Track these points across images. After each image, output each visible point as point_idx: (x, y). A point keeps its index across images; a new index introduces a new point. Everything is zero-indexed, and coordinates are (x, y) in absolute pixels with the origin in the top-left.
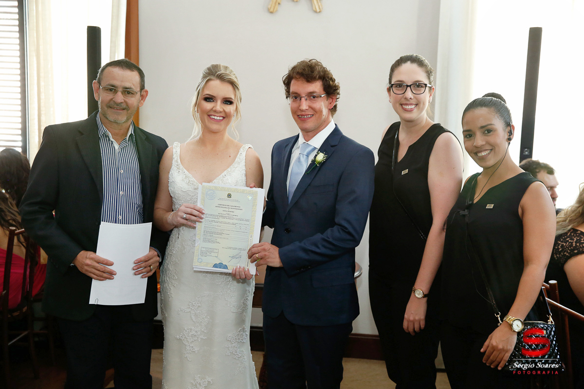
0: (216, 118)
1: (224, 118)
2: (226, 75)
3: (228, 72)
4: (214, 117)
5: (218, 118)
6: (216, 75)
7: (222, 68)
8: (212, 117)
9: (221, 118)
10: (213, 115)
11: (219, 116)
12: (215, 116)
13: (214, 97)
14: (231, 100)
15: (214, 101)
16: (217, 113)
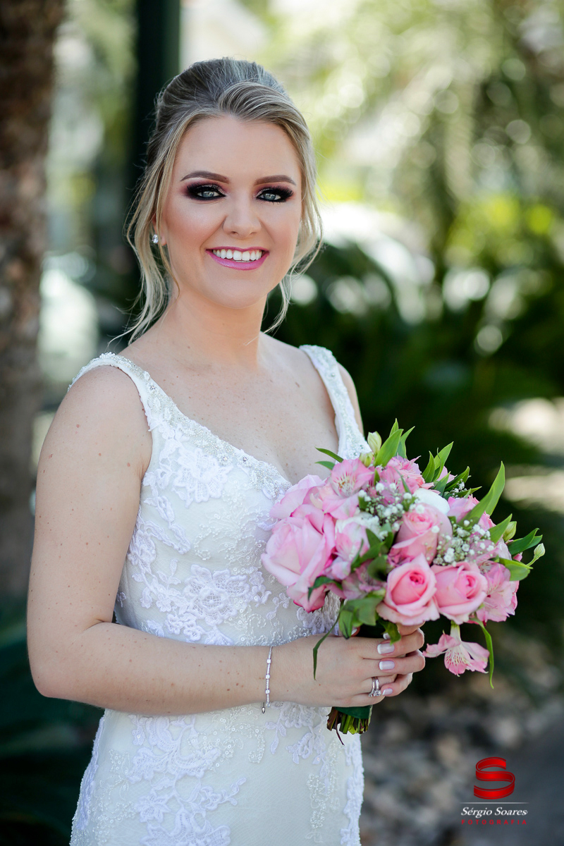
0: (237, 256)
1: (265, 253)
2: (258, 94)
3: (260, 84)
4: (229, 255)
5: (246, 257)
6: (221, 99)
7: (238, 72)
8: (223, 254)
9: (256, 256)
10: (227, 249)
11: (250, 250)
12: (233, 249)
13: (224, 180)
14: (283, 184)
15: (221, 196)
16: (243, 238)
